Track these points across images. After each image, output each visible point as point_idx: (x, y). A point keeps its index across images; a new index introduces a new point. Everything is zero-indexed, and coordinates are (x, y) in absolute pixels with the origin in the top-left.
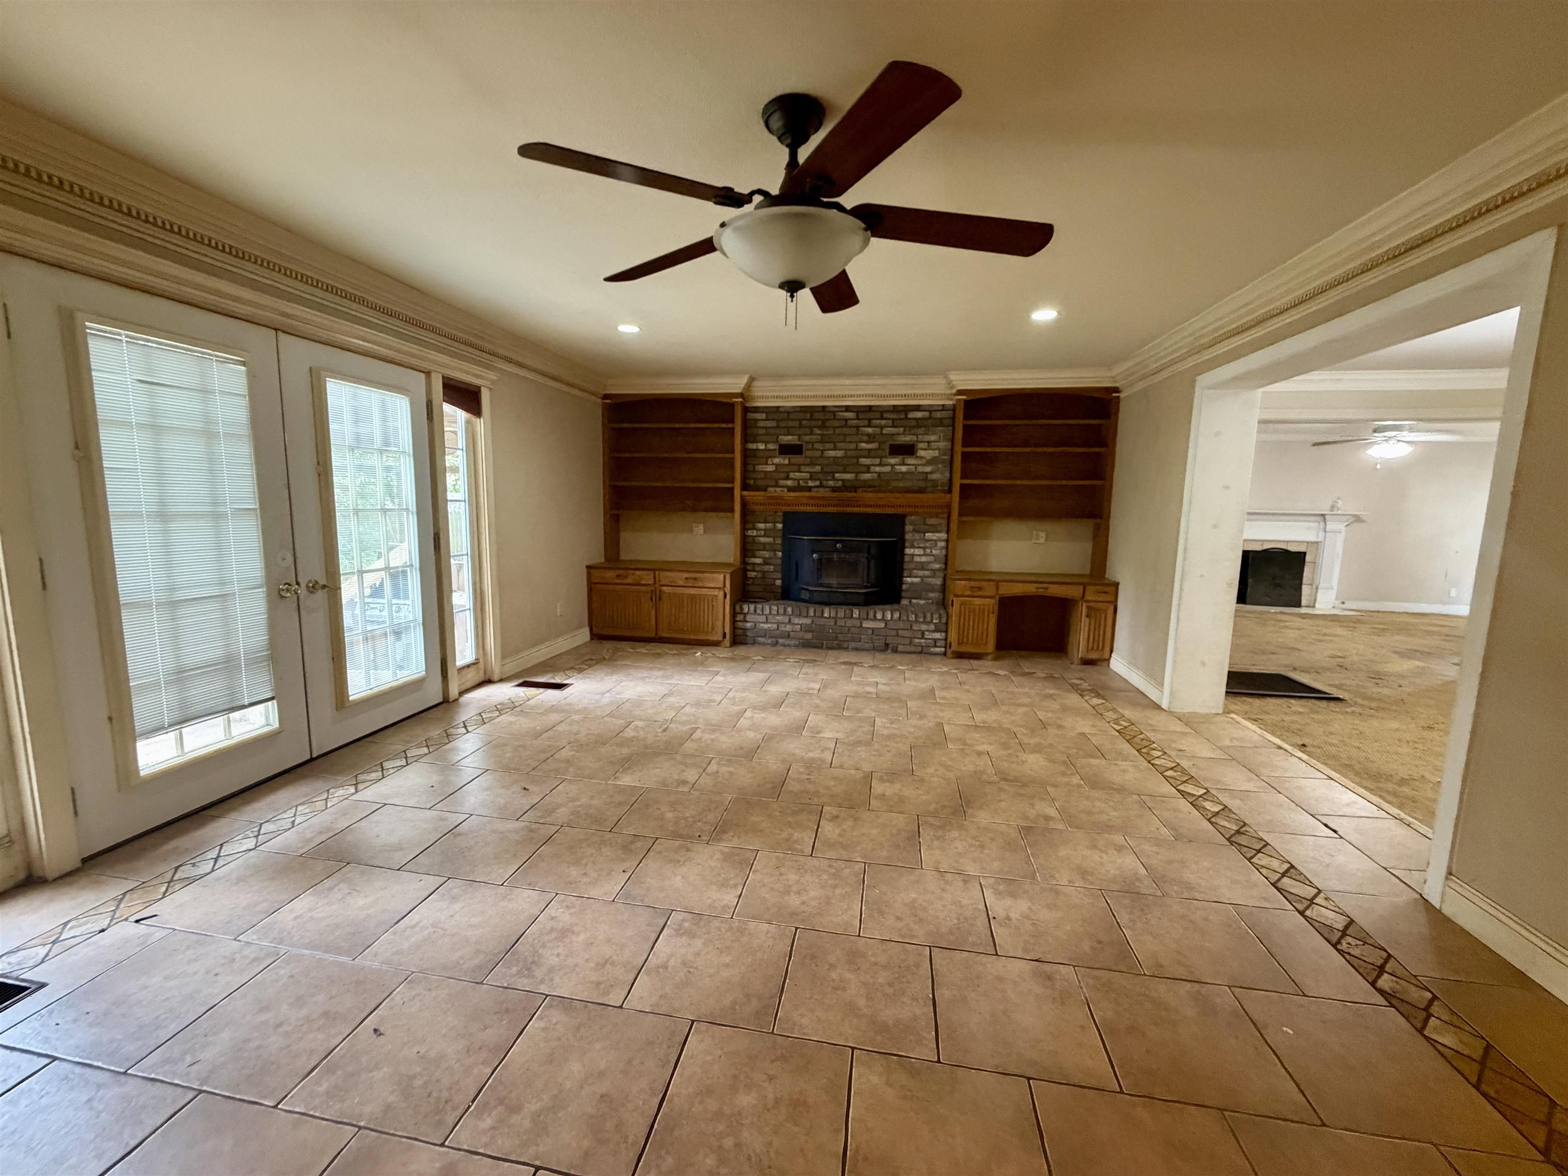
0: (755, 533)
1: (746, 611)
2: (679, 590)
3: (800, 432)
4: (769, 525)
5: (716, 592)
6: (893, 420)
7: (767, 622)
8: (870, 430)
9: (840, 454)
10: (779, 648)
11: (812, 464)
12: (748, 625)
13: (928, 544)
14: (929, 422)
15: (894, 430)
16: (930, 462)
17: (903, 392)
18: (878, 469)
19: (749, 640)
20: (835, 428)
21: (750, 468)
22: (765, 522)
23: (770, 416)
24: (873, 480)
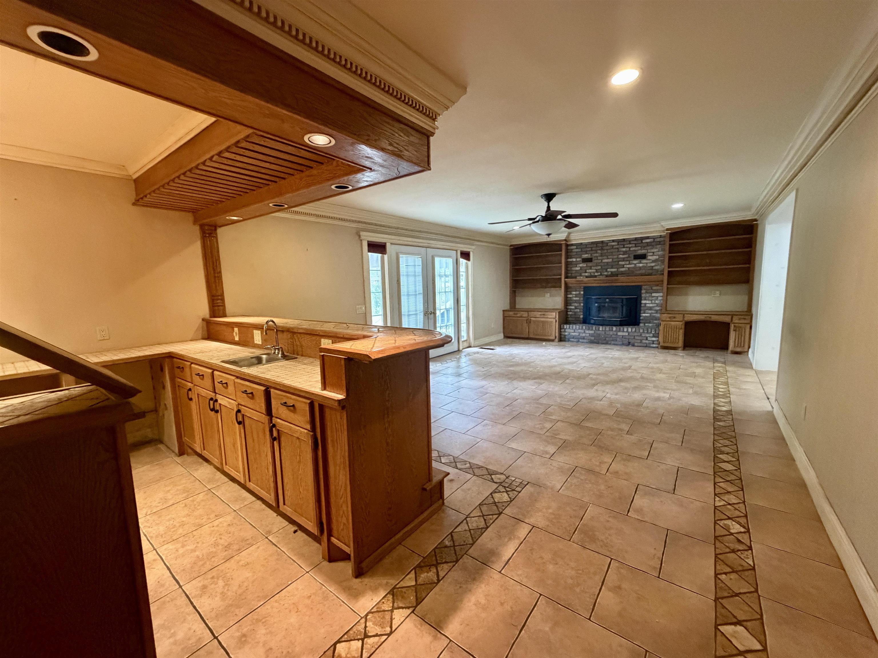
0: (571, 296)
1: (565, 327)
2: (537, 319)
3: (591, 252)
4: (578, 292)
5: (552, 320)
6: (635, 244)
7: (574, 332)
8: (624, 249)
9: (610, 260)
10: (579, 343)
11: (597, 266)
12: (566, 333)
13: (653, 299)
14: (653, 244)
15: (636, 249)
16: (654, 261)
17: (640, 231)
18: (628, 266)
19: (567, 340)
20: (607, 250)
21: (569, 269)
22: (575, 291)
23: (578, 247)
24: (625, 271)
